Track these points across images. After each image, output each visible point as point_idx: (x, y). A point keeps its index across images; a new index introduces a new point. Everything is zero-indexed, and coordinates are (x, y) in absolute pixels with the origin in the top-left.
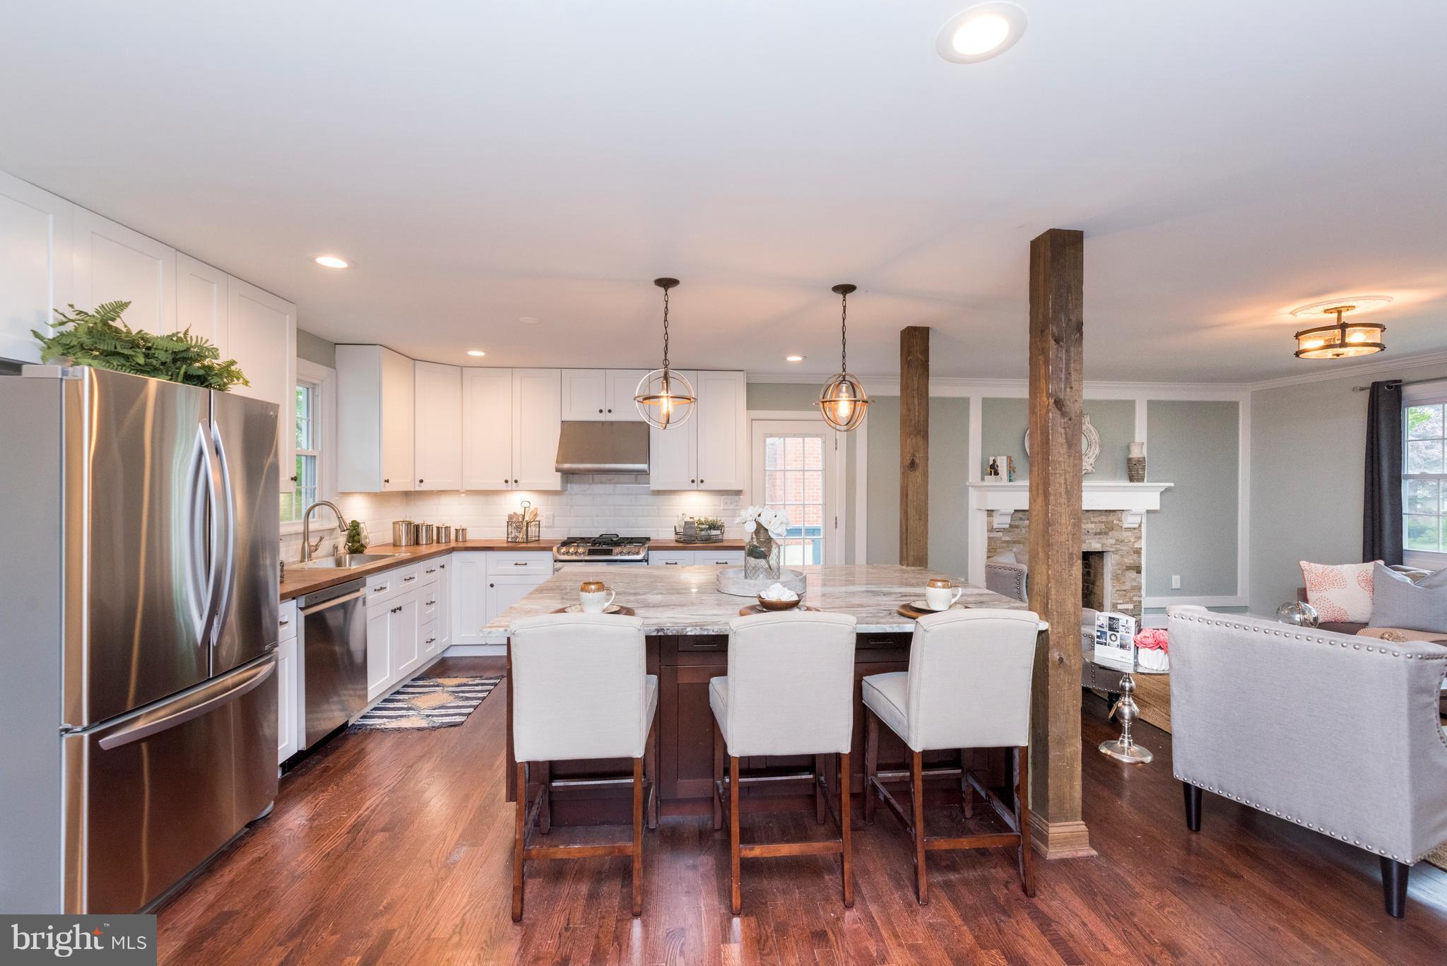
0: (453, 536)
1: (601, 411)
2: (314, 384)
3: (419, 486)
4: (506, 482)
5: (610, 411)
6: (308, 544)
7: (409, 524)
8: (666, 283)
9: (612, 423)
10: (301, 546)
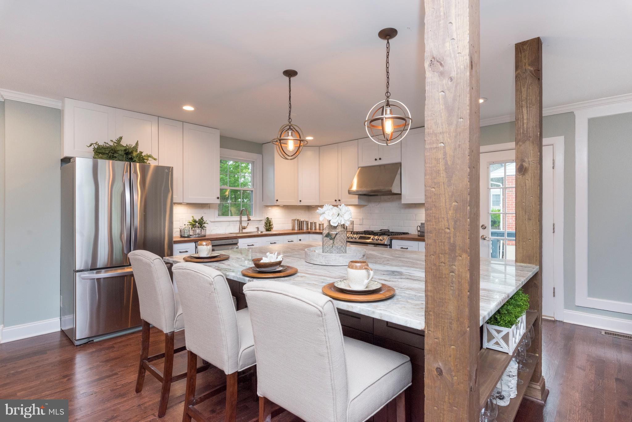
0: (318, 227)
1: (376, 160)
2: (253, 161)
3: (300, 203)
4: (336, 201)
5: (380, 159)
6: (242, 225)
7: (298, 220)
8: (290, 74)
9: (384, 166)
10: (239, 226)
